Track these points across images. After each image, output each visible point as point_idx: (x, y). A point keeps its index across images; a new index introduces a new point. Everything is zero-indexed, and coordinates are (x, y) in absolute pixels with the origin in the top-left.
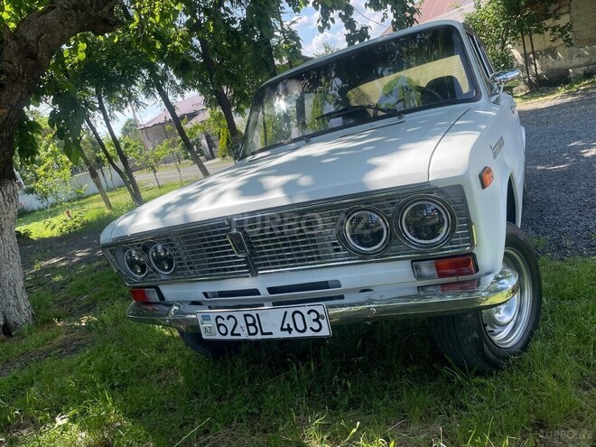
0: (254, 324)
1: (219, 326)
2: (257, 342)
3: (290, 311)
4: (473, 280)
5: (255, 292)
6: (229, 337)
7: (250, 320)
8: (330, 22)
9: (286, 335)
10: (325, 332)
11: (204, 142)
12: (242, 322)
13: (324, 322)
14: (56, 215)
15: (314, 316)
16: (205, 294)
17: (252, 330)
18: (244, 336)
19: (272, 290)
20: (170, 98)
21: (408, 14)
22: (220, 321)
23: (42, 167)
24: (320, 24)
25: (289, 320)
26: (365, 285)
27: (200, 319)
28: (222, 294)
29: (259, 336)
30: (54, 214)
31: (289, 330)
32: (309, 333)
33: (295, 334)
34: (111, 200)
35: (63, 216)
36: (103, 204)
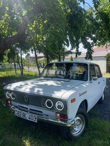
0: (24, 115)
1: (18, 113)
2: (24, 119)
3: (31, 115)
4: (66, 120)
5: (27, 109)
6: (19, 116)
7: (24, 114)
8: (73, 49)
9: (29, 119)
10: (36, 121)
11: (42, 64)
12: (22, 114)
13: (36, 119)
14: (4, 72)
15: (35, 118)
16: (19, 106)
17: (24, 116)
18: (22, 117)
19: (30, 109)
20: (37, 54)
21: (91, 52)
22: (18, 112)
23: (5, 60)
24: (71, 49)
25: (30, 117)
26: (47, 114)
27: (15, 111)
28: (22, 107)
29: (24, 118)
30: (4, 71)
31: (30, 119)
32: (33, 121)
33: (31, 120)
34: (17, 72)
35: (5, 72)
36: (15, 72)
